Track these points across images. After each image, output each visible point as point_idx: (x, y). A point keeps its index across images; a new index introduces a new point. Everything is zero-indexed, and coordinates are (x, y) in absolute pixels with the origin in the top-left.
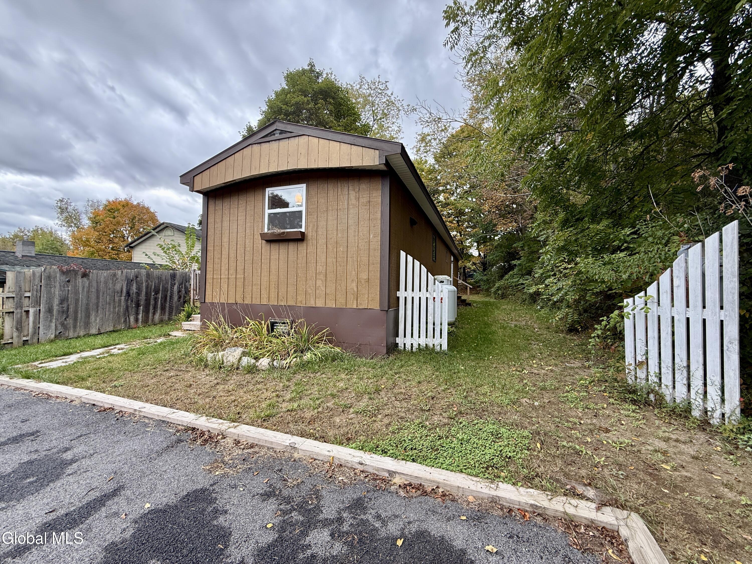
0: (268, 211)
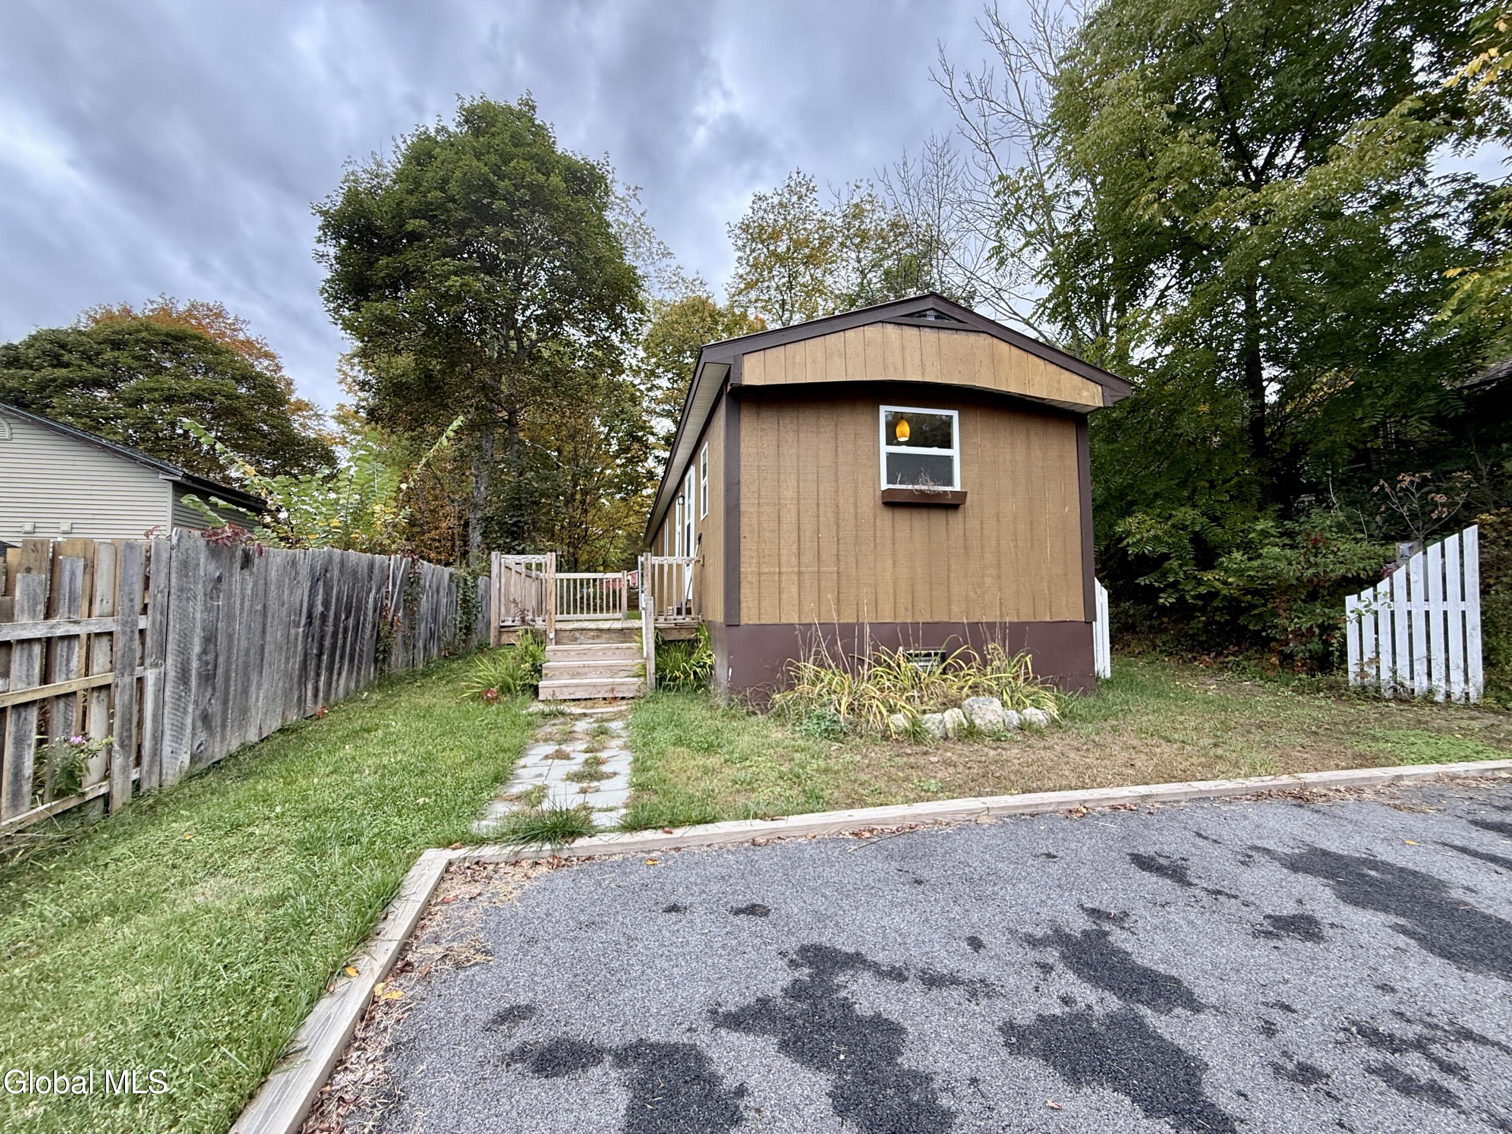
0: (885, 449)
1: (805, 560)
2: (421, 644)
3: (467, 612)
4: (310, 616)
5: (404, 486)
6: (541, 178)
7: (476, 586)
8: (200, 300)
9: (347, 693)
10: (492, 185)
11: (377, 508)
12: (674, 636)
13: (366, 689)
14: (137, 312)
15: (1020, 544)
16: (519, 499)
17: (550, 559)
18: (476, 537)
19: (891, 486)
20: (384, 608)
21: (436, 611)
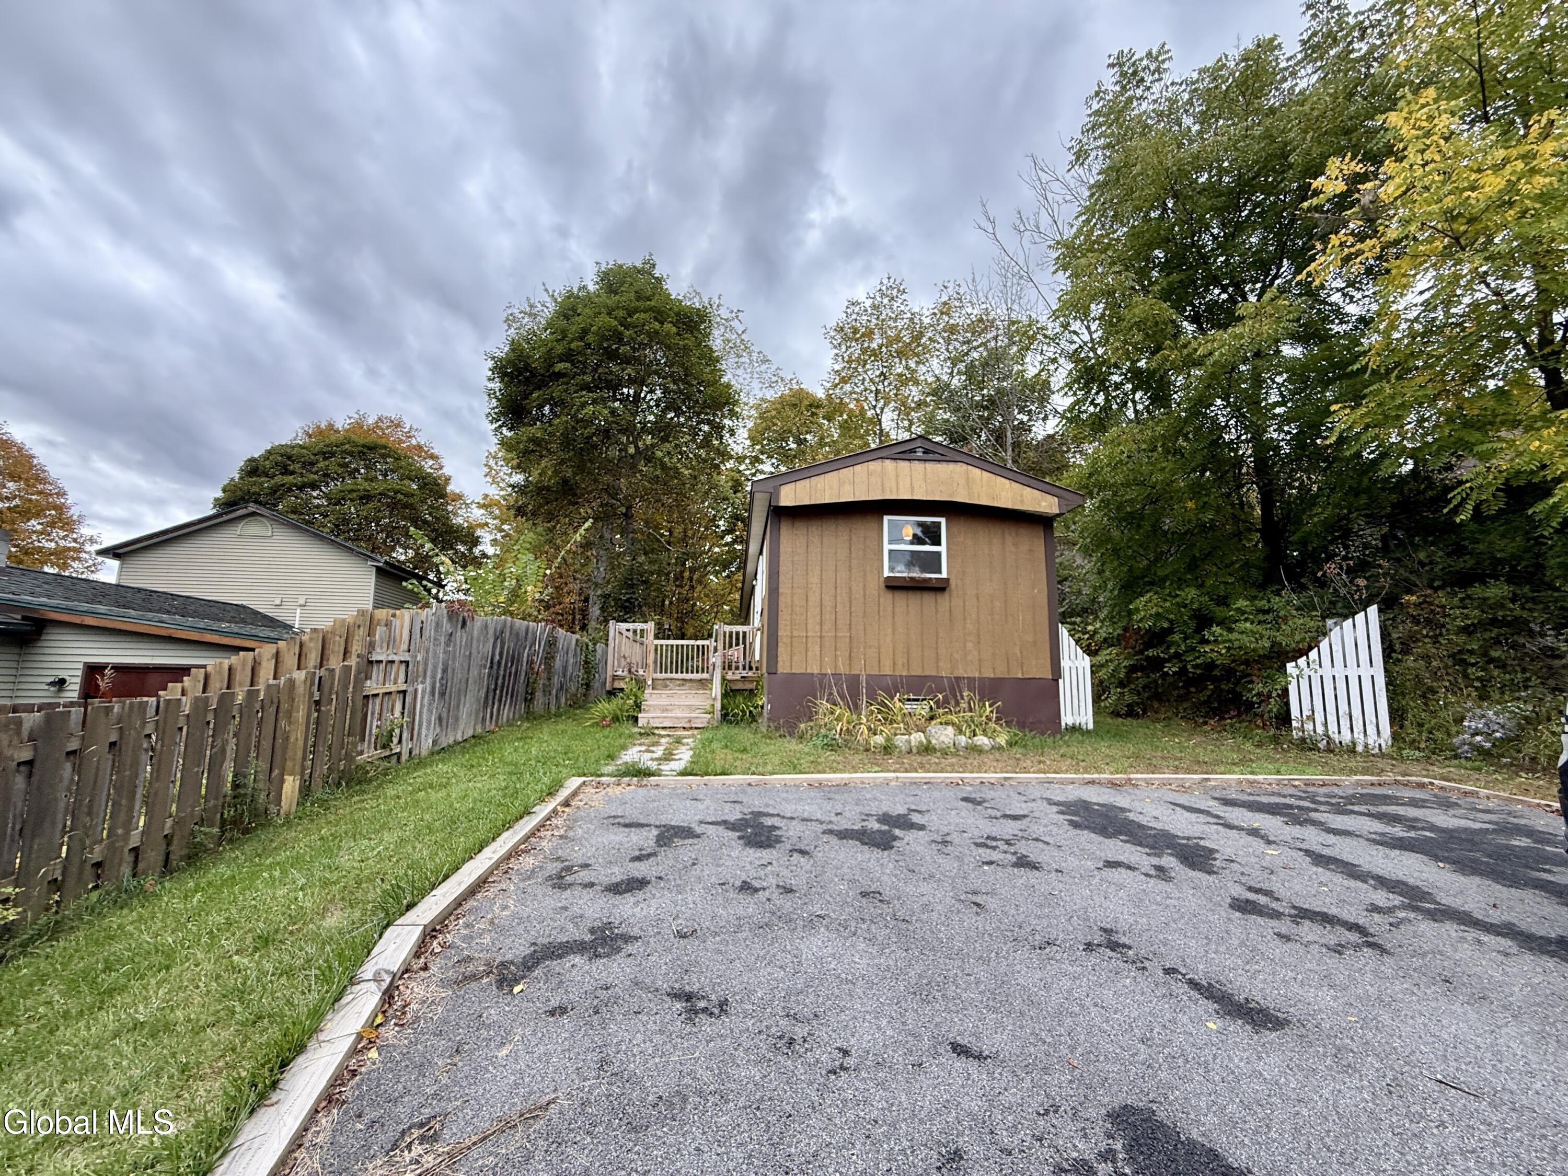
0: (888, 547)
1: (825, 627)
2: (554, 692)
3: (588, 672)
4: (492, 662)
5: (548, 572)
6: (657, 325)
7: (595, 651)
8: (385, 415)
9: (508, 720)
10: (621, 333)
11: (529, 588)
12: (739, 686)
13: (519, 719)
14: (339, 425)
15: (997, 617)
16: (631, 579)
17: (650, 627)
18: (595, 611)
19: (892, 575)
20: (532, 662)
21: (565, 668)
